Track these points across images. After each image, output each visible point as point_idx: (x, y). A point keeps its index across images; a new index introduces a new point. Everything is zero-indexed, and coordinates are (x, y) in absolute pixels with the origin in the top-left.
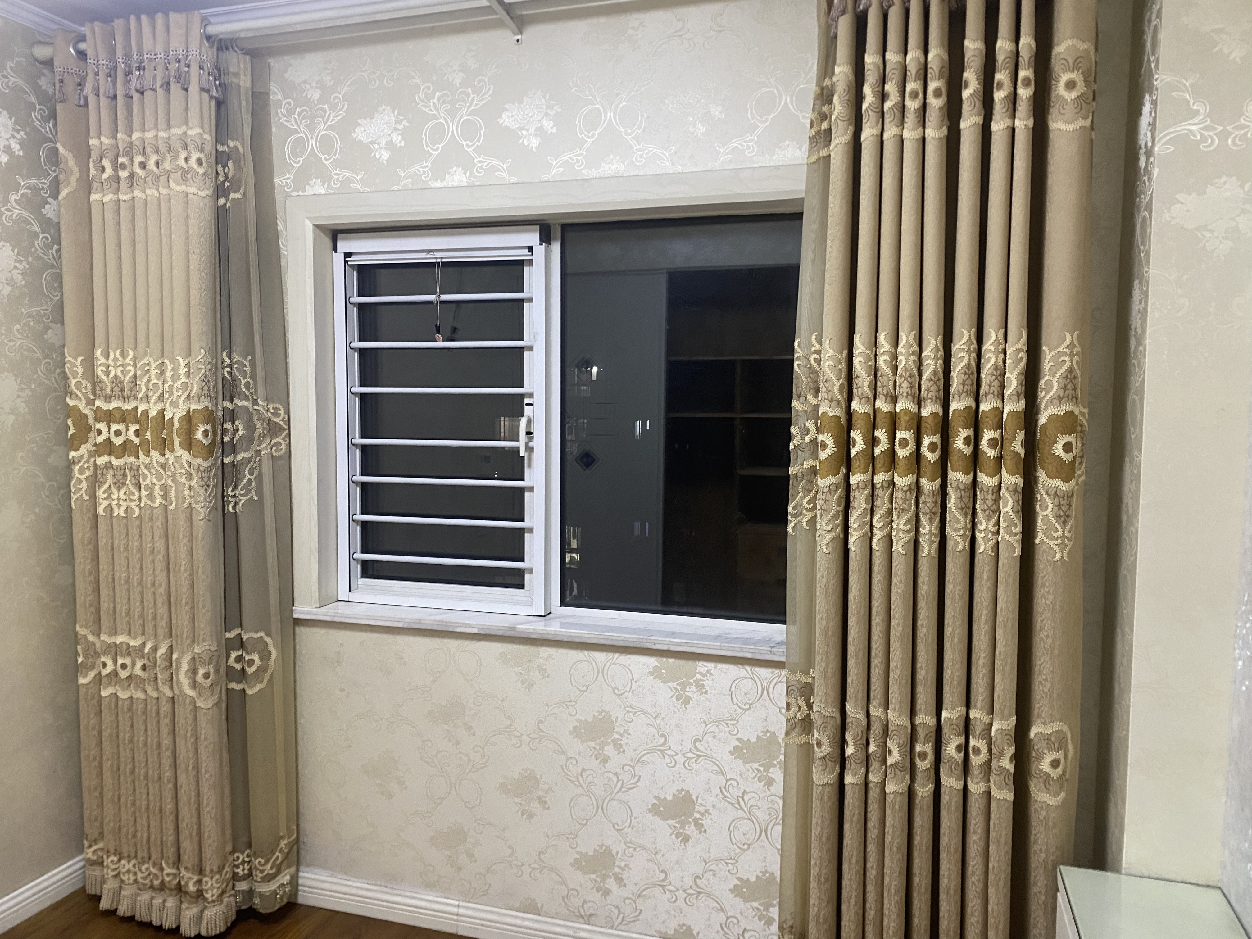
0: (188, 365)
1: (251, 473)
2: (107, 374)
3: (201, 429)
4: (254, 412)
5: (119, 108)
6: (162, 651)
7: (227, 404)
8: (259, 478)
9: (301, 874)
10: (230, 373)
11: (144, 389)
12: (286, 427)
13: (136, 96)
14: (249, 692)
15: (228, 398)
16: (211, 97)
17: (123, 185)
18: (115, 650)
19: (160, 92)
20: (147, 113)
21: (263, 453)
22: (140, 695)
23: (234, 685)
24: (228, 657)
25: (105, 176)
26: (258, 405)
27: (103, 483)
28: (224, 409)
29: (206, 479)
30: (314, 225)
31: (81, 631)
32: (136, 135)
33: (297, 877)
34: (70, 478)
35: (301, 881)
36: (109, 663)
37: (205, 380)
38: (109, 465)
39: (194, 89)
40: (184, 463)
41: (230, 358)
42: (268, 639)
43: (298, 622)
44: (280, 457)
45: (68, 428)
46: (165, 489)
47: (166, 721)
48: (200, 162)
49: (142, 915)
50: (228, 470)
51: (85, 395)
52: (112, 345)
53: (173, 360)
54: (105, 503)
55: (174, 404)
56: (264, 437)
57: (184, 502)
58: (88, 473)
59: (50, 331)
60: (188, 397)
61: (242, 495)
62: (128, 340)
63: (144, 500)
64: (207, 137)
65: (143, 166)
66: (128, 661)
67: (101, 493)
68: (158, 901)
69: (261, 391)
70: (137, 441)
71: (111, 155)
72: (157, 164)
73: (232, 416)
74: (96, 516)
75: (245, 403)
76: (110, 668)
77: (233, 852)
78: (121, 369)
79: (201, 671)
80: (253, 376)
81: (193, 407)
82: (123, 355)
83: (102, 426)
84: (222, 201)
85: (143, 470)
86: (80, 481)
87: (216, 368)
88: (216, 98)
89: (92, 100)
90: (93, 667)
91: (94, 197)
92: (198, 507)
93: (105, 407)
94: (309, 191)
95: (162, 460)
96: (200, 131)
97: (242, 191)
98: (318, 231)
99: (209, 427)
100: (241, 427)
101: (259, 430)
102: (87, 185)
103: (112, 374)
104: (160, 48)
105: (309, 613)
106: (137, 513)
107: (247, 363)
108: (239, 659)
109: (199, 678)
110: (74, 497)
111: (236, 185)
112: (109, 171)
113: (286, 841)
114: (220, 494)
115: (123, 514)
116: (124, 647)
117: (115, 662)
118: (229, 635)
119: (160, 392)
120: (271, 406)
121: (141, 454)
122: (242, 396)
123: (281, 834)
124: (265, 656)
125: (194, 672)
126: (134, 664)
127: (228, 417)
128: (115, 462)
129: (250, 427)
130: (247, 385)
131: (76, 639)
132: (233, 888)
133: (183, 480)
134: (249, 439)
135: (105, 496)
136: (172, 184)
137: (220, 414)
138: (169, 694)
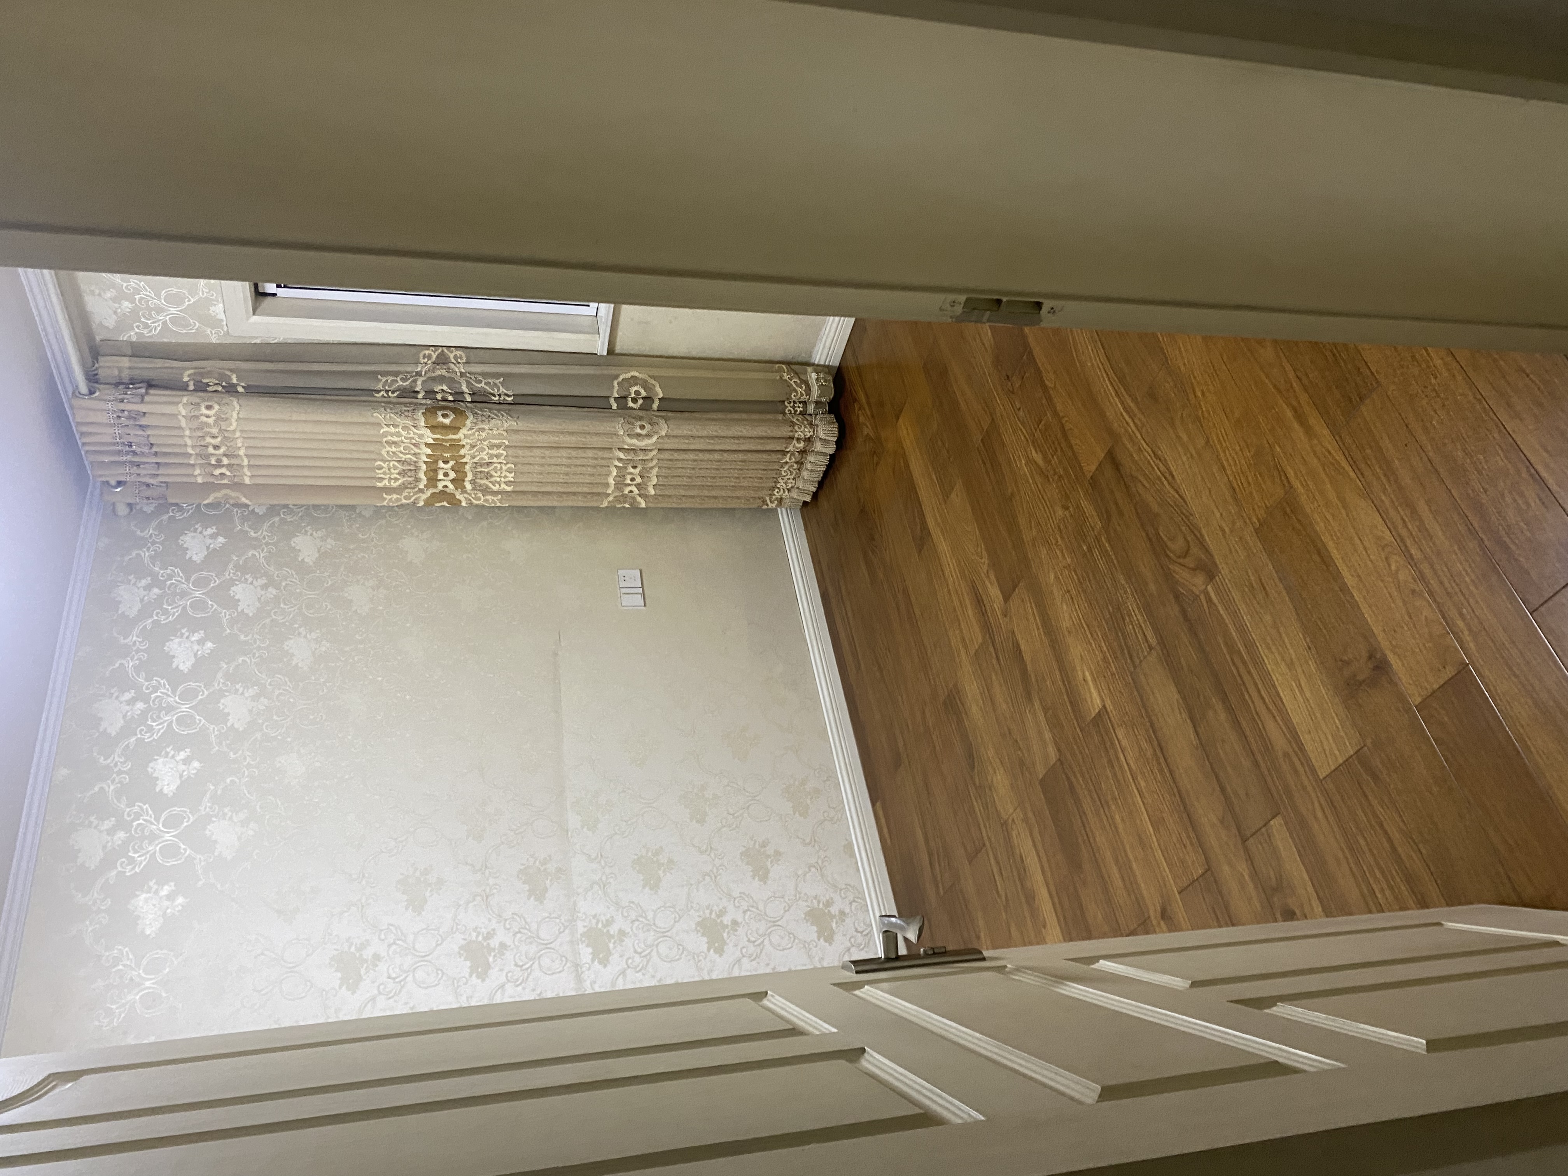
0: (388, 426)
1: (480, 382)
2: (396, 479)
3: (441, 419)
4: (427, 376)
5: (167, 461)
6: (621, 455)
7: (420, 396)
8: (485, 375)
9: (816, 362)
10: (393, 392)
11: (409, 456)
12: (440, 351)
13: (154, 449)
14: (661, 396)
15: (415, 395)
16: (147, 393)
17: (234, 461)
18: (620, 485)
19: (149, 432)
20: (170, 442)
21: (463, 370)
22: (655, 471)
23: (655, 406)
24: (632, 408)
25: (228, 473)
26: (421, 371)
27: (487, 487)
28: (424, 398)
29: (484, 418)
30: (254, 313)
31: (605, 504)
32: (190, 451)
33: (818, 365)
34: (483, 506)
35: (822, 363)
36: (629, 488)
37: (400, 414)
38: (473, 482)
39: (143, 408)
40: (470, 432)
41: (381, 391)
42: (622, 377)
43: (611, 351)
44: (467, 358)
45: (444, 506)
46: (491, 447)
47: (676, 456)
48: (209, 407)
49: (818, 477)
50: (476, 398)
51: (415, 494)
52: (372, 474)
53: (385, 435)
54: (503, 486)
55: (421, 436)
56: (449, 369)
57: (503, 435)
58: (480, 495)
59: (363, 513)
60: (414, 427)
61: (498, 390)
62: (368, 464)
63: (500, 461)
64: (185, 400)
65: (216, 447)
66: (629, 477)
67: (496, 488)
68: (809, 466)
69: (409, 369)
70: (452, 463)
71: (212, 469)
72: (214, 437)
73: (430, 394)
74: (513, 492)
75: (419, 382)
76: (634, 488)
77: (784, 414)
78: (392, 470)
79: (638, 430)
80: (396, 374)
81: (423, 424)
82: (380, 468)
83: (440, 485)
84: (240, 389)
85: (475, 460)
86: (486, 500)
87: (389, 403)
88: (147, 389)
89: (161, 479)
90: (634, 498)
91: (247, 481)
92: (506, 425)
93: (424, 481)
94: (222, 316)
95: (468, 447)
96: (180, 405)
97: (229, 373)
98: (258, 310)
99: (440, 413)
100: (441, 387)
101: (443, 372)
102: (238, 486)
103: (398, 476)
104: (110, 431)
105: (603, 344)
106: (513, 466)
107: (384, 379)
108: (634, 400)
109: (644, 432)
110: (499, 504)
111: (222, 377)
112: (223, 470)
113: (785, 374)
114: (497, 407)
115: (513, 475)
116: (618, 479)
117: (629, 485)
118: (615, 406)
119: (412, 446)
120: (422, 361)
121: (464, 460)
122: (413, 384)
123: (778, 378)
124: (634, 380)
125: (639, 435)
126: (631, 473)
127: (431, 396)
128: (470, 476)
129: (441, 379)
130: (402, 380)
131: (611, 509)
132: (811, 415)
133: (484, 434)
134: (451, 381)
135: (497, 485)
136: (232, 428)
137: (429, 402)
138: (654, 453)
